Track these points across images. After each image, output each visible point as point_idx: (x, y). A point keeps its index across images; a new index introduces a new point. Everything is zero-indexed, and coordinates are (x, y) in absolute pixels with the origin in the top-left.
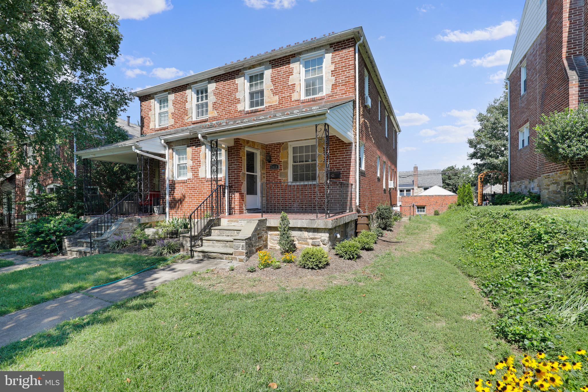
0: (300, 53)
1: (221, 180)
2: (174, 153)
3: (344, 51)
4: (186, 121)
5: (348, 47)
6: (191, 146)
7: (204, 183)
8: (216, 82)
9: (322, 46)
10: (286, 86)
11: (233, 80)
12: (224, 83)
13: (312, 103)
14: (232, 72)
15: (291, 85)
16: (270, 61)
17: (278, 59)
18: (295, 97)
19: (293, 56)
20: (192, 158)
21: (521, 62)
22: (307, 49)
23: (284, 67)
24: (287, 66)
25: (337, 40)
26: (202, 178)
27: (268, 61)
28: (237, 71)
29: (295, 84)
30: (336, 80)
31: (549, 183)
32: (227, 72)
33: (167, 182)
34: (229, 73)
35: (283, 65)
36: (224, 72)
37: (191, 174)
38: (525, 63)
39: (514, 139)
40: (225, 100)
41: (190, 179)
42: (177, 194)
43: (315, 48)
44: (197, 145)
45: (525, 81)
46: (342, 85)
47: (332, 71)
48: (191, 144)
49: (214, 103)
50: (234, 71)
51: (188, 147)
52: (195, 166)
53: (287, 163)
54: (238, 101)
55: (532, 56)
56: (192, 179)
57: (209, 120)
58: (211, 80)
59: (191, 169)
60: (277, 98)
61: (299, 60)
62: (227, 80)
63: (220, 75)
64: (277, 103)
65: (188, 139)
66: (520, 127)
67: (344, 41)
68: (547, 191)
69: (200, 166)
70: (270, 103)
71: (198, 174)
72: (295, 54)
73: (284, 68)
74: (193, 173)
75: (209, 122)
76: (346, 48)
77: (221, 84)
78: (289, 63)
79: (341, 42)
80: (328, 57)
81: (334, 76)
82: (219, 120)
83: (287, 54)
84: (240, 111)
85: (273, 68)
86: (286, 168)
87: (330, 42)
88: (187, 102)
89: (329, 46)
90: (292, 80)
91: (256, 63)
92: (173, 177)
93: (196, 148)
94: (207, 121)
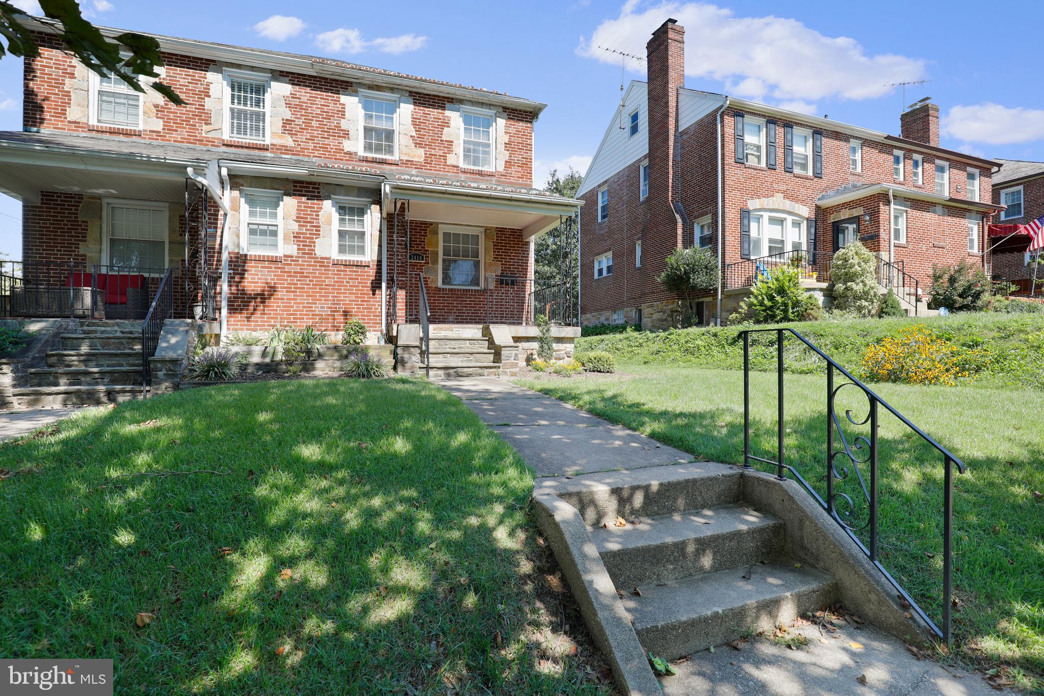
0: (461, 101)
1: (368, 266)
2: (243, 200)
3: (521, 124)
4: (204, 135)
5: (526, 121)
6: (295, 195)
7: (329, 266)
8: (293, 84)
9: (493, 105)
10: (438, 140)
11: (335, 95)
12: (314, 92)
13: (477, 176)
14: (331, 79)
15: (446, 141)
16: (410, 92)
17: (424, 94)
18: (451, 159)
19: (451, 100)
20: (297, 217)
21: (599, 186)
22: (472, 99)
23: (436, 111)
24: (440, 111)
25: (513, 107)
26: (321, 258)
27: (407, 90)
28: (342, 81)
29: (452, 142)
30: (510, 156)
31: (653, 312)
32: (322, 76)
33: (225, 256)
34: (327, 79)
35: (433, 106)
36: (315, 74)
37: (295, 247)
38: (605, 188)
39: (587, 268)
40: (314, 123)
41: (292, 257)
42: (249, 282)
43: (482, 103)
44: (311, 196)
45: (604, 208)
46: (518, 166)
47: (505, 143)
48: (294, 190)
49: (287, 120)
50: (337, 81)
51: (288, 194)
52: (304, 234)
53: (437, 253)
54: (346, 135)
55: (616, 185)
56: (296, 257)
57: (272, 148)
58: (281, 75)
59: (294, 237)
60: (421, 152)
61: (458, 110)
62: (320, 89)
63: (305, 75)
64: (422, 160)
65: (287, 180)
66: (598, 254)
67: (520, 111)
68: (649, 320)
69: (319, 235)
70: (409, 156)
71: (314, 250)
72: (452, 99)
73: (434, 113)
74: (299, 245)
75: (271, 152)
76: (523, 121)
77: (305, 94)
78: (443, 108)
79: (517, 110)
80: (501, 122)
81: (508, 150)
82: (299, 155)
83: (441, 94)
84: (349, 153)
85: (415, 104)
86: (435, 262)
87: (504, 105)
88: (209, 96)
89: (501, 110)
90: (447, 134)
91: (385, 85)
92: (238, 246)
93: (310, 202)
94: (267, 150)
